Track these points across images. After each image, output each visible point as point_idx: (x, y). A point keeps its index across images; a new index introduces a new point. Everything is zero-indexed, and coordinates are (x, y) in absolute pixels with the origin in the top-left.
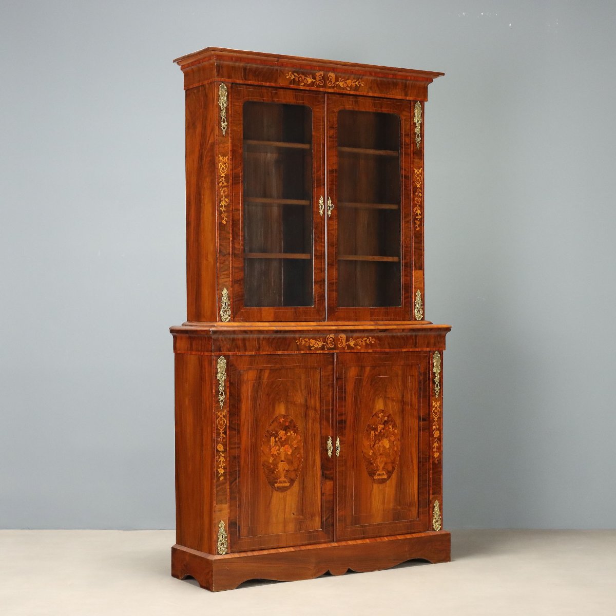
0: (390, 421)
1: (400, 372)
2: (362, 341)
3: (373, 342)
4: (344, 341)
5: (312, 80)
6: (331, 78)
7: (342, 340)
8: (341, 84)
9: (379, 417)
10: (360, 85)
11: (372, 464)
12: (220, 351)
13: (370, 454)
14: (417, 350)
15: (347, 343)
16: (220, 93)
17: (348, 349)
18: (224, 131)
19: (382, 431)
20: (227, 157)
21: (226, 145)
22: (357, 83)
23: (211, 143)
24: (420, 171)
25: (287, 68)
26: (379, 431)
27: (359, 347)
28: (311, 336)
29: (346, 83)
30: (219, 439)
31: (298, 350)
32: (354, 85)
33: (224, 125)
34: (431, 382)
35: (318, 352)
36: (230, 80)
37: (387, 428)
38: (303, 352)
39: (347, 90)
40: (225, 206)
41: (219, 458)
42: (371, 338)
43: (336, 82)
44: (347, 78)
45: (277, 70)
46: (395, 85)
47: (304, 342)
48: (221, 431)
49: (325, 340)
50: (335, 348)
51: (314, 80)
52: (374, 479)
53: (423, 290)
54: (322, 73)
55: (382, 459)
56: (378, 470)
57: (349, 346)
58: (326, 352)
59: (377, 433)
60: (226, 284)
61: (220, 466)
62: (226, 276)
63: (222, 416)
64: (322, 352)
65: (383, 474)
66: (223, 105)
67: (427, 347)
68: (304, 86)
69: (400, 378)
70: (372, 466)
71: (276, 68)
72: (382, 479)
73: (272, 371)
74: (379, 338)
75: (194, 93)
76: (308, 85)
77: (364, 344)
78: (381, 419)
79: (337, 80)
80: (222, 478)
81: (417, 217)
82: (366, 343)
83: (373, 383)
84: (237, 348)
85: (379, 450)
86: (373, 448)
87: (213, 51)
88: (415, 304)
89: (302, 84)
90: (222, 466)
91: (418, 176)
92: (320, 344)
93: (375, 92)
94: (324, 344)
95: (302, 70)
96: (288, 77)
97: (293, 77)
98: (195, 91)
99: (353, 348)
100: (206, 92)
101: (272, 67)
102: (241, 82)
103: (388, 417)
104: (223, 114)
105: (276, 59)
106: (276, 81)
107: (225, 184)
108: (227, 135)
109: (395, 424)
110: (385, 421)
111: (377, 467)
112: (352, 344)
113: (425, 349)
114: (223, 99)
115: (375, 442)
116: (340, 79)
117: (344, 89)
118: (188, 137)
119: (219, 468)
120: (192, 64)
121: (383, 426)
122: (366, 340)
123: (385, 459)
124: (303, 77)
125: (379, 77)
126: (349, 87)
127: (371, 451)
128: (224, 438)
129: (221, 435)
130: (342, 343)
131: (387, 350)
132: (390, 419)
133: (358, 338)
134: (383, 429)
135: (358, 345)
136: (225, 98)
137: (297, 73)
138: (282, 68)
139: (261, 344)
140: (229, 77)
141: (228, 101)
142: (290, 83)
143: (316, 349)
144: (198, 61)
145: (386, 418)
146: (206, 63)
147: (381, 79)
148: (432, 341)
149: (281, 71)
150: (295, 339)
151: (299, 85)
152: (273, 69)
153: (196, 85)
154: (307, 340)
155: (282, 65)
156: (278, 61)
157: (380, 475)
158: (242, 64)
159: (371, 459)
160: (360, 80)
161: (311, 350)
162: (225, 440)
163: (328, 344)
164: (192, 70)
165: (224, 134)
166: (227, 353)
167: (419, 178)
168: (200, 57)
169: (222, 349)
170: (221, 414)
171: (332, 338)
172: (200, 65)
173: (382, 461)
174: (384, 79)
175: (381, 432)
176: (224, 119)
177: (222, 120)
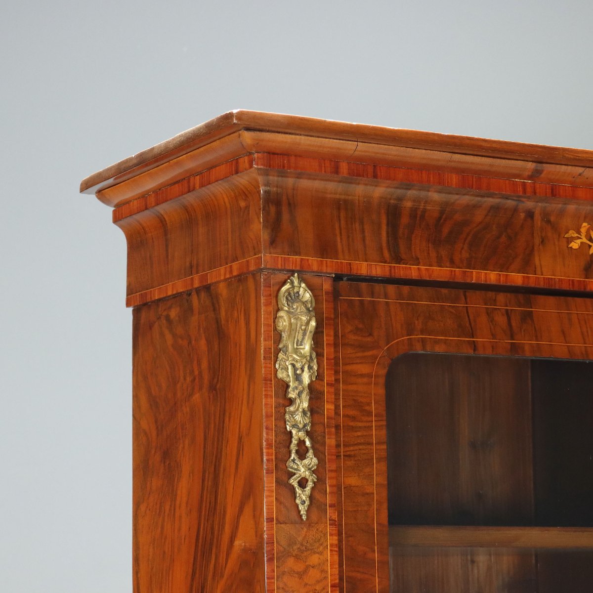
16: (284, 322)
18: (303, 495)
21: (314, 559)
23: (245, 550)
25: (571, 207)
33: (303, 468)
36: (330, 266)
45: (530, 215)
66: (298, 378)
71: (529, 204)
75: (168, 318)
87: (248, 129)
96: (575, 245)
98: (173, 313)
100: (218, 321)
101: (510, 203)
102: (378, 270)
104: (298, 417)
105: (531, 166)
106: (527, 265)
108: (314, 517)
114: (296, 351)
118: (143, 508)
120: (161, 194)
136: (307, 347)
138: (555, 206)
140: (325, 249)
141: (319, 355)
142: (588, 270)
144: (185, 183)
146: (219, 190)
149: (546, 217)
152: (515, 210)
153: (179, 286)
155: (554, 192)
156: (535, 175)
158: (379, 191)
164: (161, 220)
165: (303, 509)
168: (189, 163)
172: (190, 199)
176: (301, 443)
177: (293, 447)
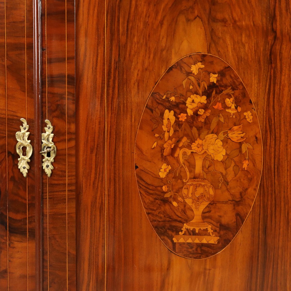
0: (226, 87)
9: (190, 73)
11: (166, 201)
13: (162, 175)
19: (201, 112)
26: (190, 112)
37: (219, 106)
52: (174, 244)
55: (200, 191)
56: (187, 220)
59: (183, 117)
65: (204, 233)
70: (167, 207)
72: (202, 245)
78: (198, 79)
85: (192, 166)
86: (170, 159)
103: (222, 74)
109: (244, 94)
110: (212, 86)
111: (184, 212)
115: (179, 141)
121: (203, 100)
123: (211, 192)
127: (164, 166)
132: (227, 80)
134: (205, 107)
145: (213, 78)
157: (193, 233)
159: (164, 188)
173: (202, 196)
175: (196, 114)
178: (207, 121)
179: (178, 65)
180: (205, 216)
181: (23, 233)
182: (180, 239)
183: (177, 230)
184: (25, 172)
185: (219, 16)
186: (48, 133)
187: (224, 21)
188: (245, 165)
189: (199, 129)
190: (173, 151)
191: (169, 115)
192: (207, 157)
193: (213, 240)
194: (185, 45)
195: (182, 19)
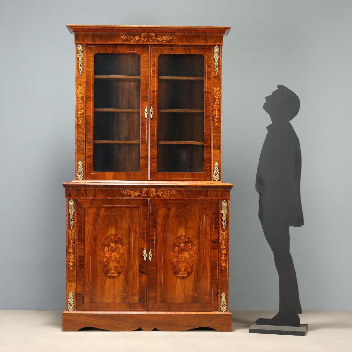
0: (189, 242)
1: (197, 213)
2: (167, 193)
3: (175, 193)
4: (154, 193)
5: (139, 38)
6: (152, 36)
7: (152, 192)
8: (159, 39)
9: (181, 239)
10: (173, 39)
11: (176, 267)
12: (70, 196)
13: (175, 261)
14: (208, 199)
15: (157, 194)
17: (157, 197)
18: (80, 71)
19: (184, 247)
20: (83, 86)
21: (82, 79)
22: (171, 38)
24: (218, 88)
25: (121, 33)
26: (181, 247)
27: (165, 196)
28: (131, 189)
29: (163, 38)
30: (70, 246)
31: (122, 197)
32: (168, 39)
33: (81, 68)
34: (220, 219)
35: (136, 198)
36: (84, 43)
37: (187, 246)
38: (125, 198)
39: (163, 42)
40: (81, 114)
41: (70, 257)
42: (173, 191)
43: (155, 38)
44: (163, 35)
46: (199, 37)
47: (126, 192)
48: (71, 241)
49: (141, 192)
50: (147, 196)
51: (140, 38)
52: (177, 276)
53: (219, 162)
54: (146, 33)
55: (183, 264)
56: (180, 271)
57: (158, 196)
58: (142, 198)
59: (180, 248)
60: (81, 158)
61: (70, 261)
62: (81, 154)
63: (72, 233)
64: (139, 198)
65: (184, 274)
66: (80, 57)
67: (216, 197)
68: (133, 42)
69: (197, 216)
70: (176, 268)
71: (114, 33)
72: (184, 276)
73: (106, 209)
74: (179, 191)
76: (137, 41)
77: (169, 194)
78: (183, 240)
79: (156, 37)
80: (71, 268)
81: (216, 117)
82: (170, 194)
83: (177, 218)
84: (81, 194)
85: (182, 259)
86: (177, 257)
88: (213, 171)
89: (132, 41)
90: (72, 261)
91: (217, 91)
92: (137, 194)
93: (184, 42)
94: (140, 194)
95: (132, 33)
96: (122, 38)
97: (126, 37)
99: (160, 197)
102: (91, 43)
103: (188, 239)
104: (80, 62)
105: (111, 28)
106: (114, 41)
107: (81, 101)
109: (193, 243)
110: (186, 242)
111: (180, 269)
112: (160, 194)
113: (214, 199)
114: (80, 54)
115: (179, 254)
116: (158, 36)
117: (161, 42)
119: (70, 262)
121: (184, 245)
122: (170, 192)
123: (186, 265)
124: (133, 37)
125: (186, 33)
126: (165, 40)
127: (175, 259)
128: (73, 245)
129: (71, 243)
130: (153, 193)
131: (186, 198)
132: (190, 240)
133: (165, 191)
134: (185, 246)
135: (164, 195)
137: (128, 35)
138: (118, 33)
139: (97, 193)
140: (83, 41)
141: (83, 54)
142: (124, 41)
143: (135, 196)
145: (186, 240)
147: (188, 34)
148: (220, 193)
150: (120, 190)
151: (130, 42)
152: (112, 34)
154: (128, 191)
155: (117, 31)
156: (113, 29)
157: (182, 274)
158: (91, 33)
159: (175, 264)
160: (173, 36)
161: (131, 197)
162: (73, 247)
163: (143, 194)
165: (81, 73)
166: (75, 197)
167: (217, 93)
169: (71, 195)
170: (71, 232)
171: (145, 190)
173: (184, 266)
174: (191, 34)
175: (182, 248)
176: (80, 65)
177: (79, 65)
178: (185, 249)
179: (179, 237)
180: (184, 270)
181: (144, 274)
182: (179, 275)
183: (178, 273)
184: (145, 260)
185: (188, 226)
186: (150, 252)
187: (189, 228)
188: (193, 259)
189: (183, 251)
190: (177, 256)
191: (177, 248)
192: (185, 257)
193: (186, 275)
194: (180, 232)
195: (180, 227)
